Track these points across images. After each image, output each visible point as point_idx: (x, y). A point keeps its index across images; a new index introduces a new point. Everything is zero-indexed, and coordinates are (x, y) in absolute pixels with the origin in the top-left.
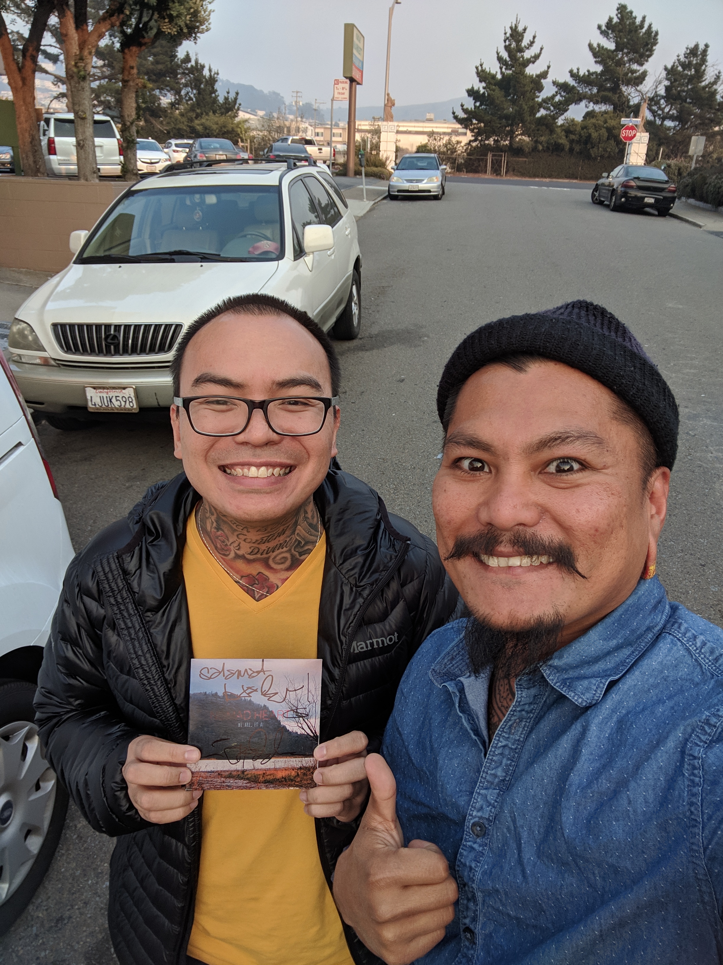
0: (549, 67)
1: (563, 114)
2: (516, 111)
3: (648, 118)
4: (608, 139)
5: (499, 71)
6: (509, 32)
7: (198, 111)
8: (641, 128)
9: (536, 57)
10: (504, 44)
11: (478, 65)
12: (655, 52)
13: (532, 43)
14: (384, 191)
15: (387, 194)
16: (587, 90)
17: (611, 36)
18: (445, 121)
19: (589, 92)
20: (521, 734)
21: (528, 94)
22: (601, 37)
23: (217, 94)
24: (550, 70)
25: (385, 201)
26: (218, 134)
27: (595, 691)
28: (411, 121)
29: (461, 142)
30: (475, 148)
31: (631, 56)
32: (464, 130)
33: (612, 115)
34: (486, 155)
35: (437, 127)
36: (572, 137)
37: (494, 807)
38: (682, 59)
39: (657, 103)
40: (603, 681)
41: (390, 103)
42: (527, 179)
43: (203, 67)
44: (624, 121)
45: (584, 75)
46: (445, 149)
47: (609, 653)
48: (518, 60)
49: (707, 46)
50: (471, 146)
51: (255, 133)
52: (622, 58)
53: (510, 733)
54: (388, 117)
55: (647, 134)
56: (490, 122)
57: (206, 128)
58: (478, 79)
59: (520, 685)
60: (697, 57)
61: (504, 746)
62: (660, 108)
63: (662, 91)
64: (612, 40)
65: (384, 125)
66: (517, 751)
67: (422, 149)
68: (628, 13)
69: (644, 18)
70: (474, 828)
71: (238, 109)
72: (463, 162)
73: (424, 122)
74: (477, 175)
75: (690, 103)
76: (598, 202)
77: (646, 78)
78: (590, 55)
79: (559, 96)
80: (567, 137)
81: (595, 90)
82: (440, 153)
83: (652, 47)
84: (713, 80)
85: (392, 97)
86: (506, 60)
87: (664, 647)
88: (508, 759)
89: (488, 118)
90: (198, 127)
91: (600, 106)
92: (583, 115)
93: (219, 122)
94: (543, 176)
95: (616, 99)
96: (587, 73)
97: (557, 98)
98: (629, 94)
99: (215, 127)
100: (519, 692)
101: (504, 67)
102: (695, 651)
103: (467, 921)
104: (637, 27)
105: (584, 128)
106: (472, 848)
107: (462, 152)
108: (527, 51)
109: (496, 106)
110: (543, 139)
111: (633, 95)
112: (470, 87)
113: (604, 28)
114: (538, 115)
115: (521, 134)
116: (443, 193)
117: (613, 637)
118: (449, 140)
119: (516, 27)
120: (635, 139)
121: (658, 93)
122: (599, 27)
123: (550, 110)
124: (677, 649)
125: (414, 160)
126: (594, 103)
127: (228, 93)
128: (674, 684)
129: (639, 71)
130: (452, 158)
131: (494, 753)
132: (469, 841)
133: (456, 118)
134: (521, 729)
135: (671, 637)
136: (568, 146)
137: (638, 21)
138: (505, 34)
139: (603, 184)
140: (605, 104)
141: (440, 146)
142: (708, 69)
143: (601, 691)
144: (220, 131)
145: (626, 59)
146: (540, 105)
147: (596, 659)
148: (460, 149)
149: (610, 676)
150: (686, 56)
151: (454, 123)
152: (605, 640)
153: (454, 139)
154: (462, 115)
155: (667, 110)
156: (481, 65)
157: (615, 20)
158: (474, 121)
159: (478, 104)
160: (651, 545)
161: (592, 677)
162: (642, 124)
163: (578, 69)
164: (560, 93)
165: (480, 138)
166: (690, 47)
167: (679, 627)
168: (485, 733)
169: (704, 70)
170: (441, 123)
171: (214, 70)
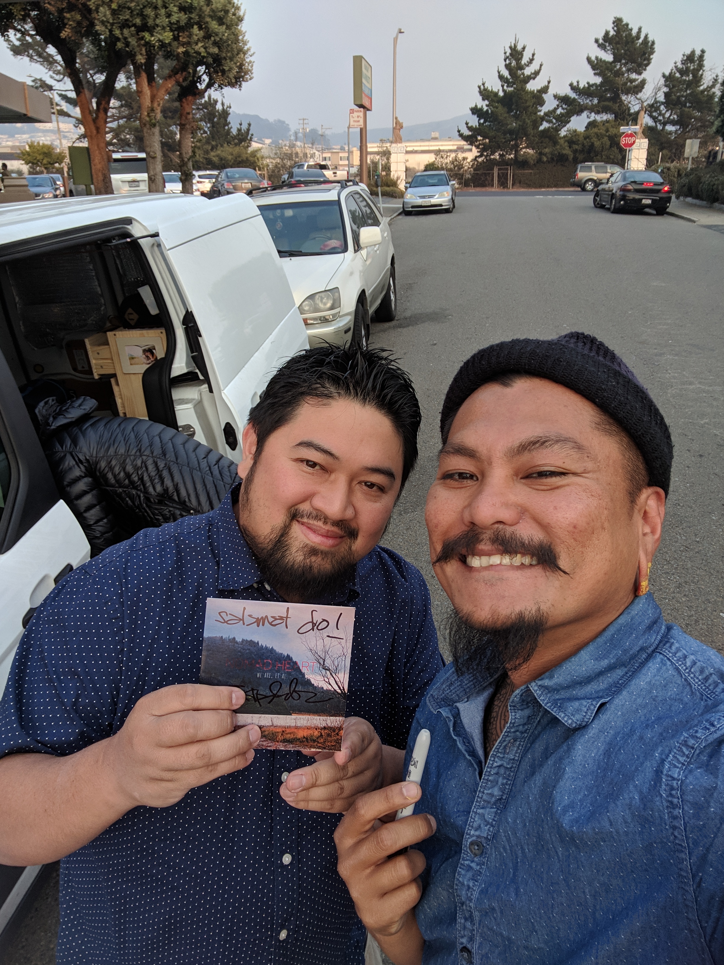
0: (549, 82)
1: (565, 126)
2: (519, 125)
3: (649, 125)
4: (611, 146)
5: (501, 89)
6: (509, 51)
7: (214, 143)
8: (640, 135)
9: (537, 73)
10: (504, 63)
11: (480, 84)
12: (653, 61)
13: (531, 61)
14: (398, 208)
15: (402, 210)
16: (588, 101)
17: (608, 48)
18: (450, 139)
19: (590, 103)
20: (516, 753)
21: (530, 109)
22: (599, 50)
23: (230, 126)
24: (550, 84)
25: (400, 217)
26: (233, 164)
27: (586, 713)
28: (416, 141)
29: (467, 158)
30: (481, 164)
31: (630, 66)
32: (470, 147)
33: (613, 123)
34: (492, 169)
35: (442, 145)
36: (575, 147)
37: (492, 825)
38: (680, 65)
39: (657, 109)
40: (594, 703)
41: (398, 126)
42: (533, 190)
43: (216, 102)
44: (623, 129)
45: (584, 87)
46: (452, 166)
47: (601, 673)
48: (519, 77)
49: (703, 51)
50: (477, 161)
51: (268, 161)
52: (621, 68)
53: (504, 753)
54: (397, 139)
55: (647, 140)
56: (495, 138)
57: (221, 159)
58: (481, 98)
59: (514, 706)
60: (694, 63)
61: (499, 767)
62: (660, 114)
63: (661, 98)
64: (609, 52)
65: (394, 148)
66: (513, 769)
67: (430, 167)
68: (624, 25)
69: (640, 29)
70: (472, 847)
71: (251, 139)
72: (470, 177)
73: (429, 141)
74: (484, 189)
75: (690, 107)
76: (599, 206)
77: (645, 86)
78: (589, 67)
79: (560, 108)
80: (570, 147)
81: (596, 101)
82: (447, 170)
83: (649, 56)
84: (711, 83)
85: (400, 120)
86: (507, 78)
87: (653, 667)
88: (504, 778)
89: (492, 134)
90: (214, 159)
91: (601, 116)
92: (586, 124)
93: (234, 153)
94: (548, 187)
95: (617, 108)
96: (587, 85)
97: (559, 111)
98: (629, 103)
99: (230, 157)
100: (513, 714)
101: (506, 85)
102: (685, 670)
103: (464, 940)
104: (633, 38)
105: (586, 137)
106: (470, 868)
107: (469, 168)
108: (527, 68)
109: (499, 123)
110: (547, 150)
111: (633, 103)
112: (473, 106)
113: (601, 41)
114: (541, 128)
115: (525, 148)
116: (454, 206)
117: (604, 657)
118: (456, 157)
119: (515, 46)
120: (635, 145)
121: (658, 99)
122: (597, 41)
123: (552, 122)
124: (667, 669)
125: (426, 177)
126: (595, 114)
127: (241, 124)
128: (663, 704)
129: (638, 80)
130: (460, 174)
131: (490, 772)
132: (467, 860)
133: (461, 135)
134: (515, 749)
135: (661, 656)
136: (572, 156)
137: (634, 32)
138: (505, 53)
139: (604, 190)
140: (606, 113)
141: (447, 163)
142: (705, 74)
143: (592, 713)
144: (235, 161)
145: (624, 69)
146: (542, 119)
147: (588, 680)
148: (467, 165)
149: (602, 697)
150: (684, 62)
151: (459, 140)
152: (596, 659)
153: (461, 156)
154: (467, 133)
155: (667, 115)
156: (483, 84)
157: (612, 33)
158: (479, 138)
159: (482, 121)
160: (641, 561)
161: (583, 699)
162: (641, 131)
163: (578, 82)
164: (561, 106)
165: (485, 154)
166: (686, 53)
167: (670, 647)
168: (480, 752)
169: (702, 75)
170: (446, 141)
171: (226, 104)
